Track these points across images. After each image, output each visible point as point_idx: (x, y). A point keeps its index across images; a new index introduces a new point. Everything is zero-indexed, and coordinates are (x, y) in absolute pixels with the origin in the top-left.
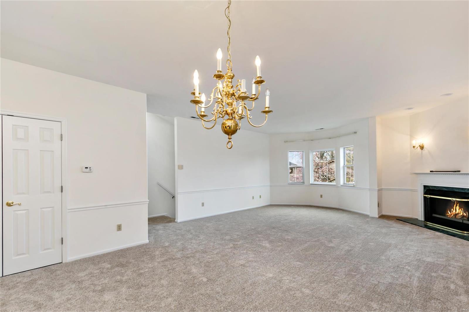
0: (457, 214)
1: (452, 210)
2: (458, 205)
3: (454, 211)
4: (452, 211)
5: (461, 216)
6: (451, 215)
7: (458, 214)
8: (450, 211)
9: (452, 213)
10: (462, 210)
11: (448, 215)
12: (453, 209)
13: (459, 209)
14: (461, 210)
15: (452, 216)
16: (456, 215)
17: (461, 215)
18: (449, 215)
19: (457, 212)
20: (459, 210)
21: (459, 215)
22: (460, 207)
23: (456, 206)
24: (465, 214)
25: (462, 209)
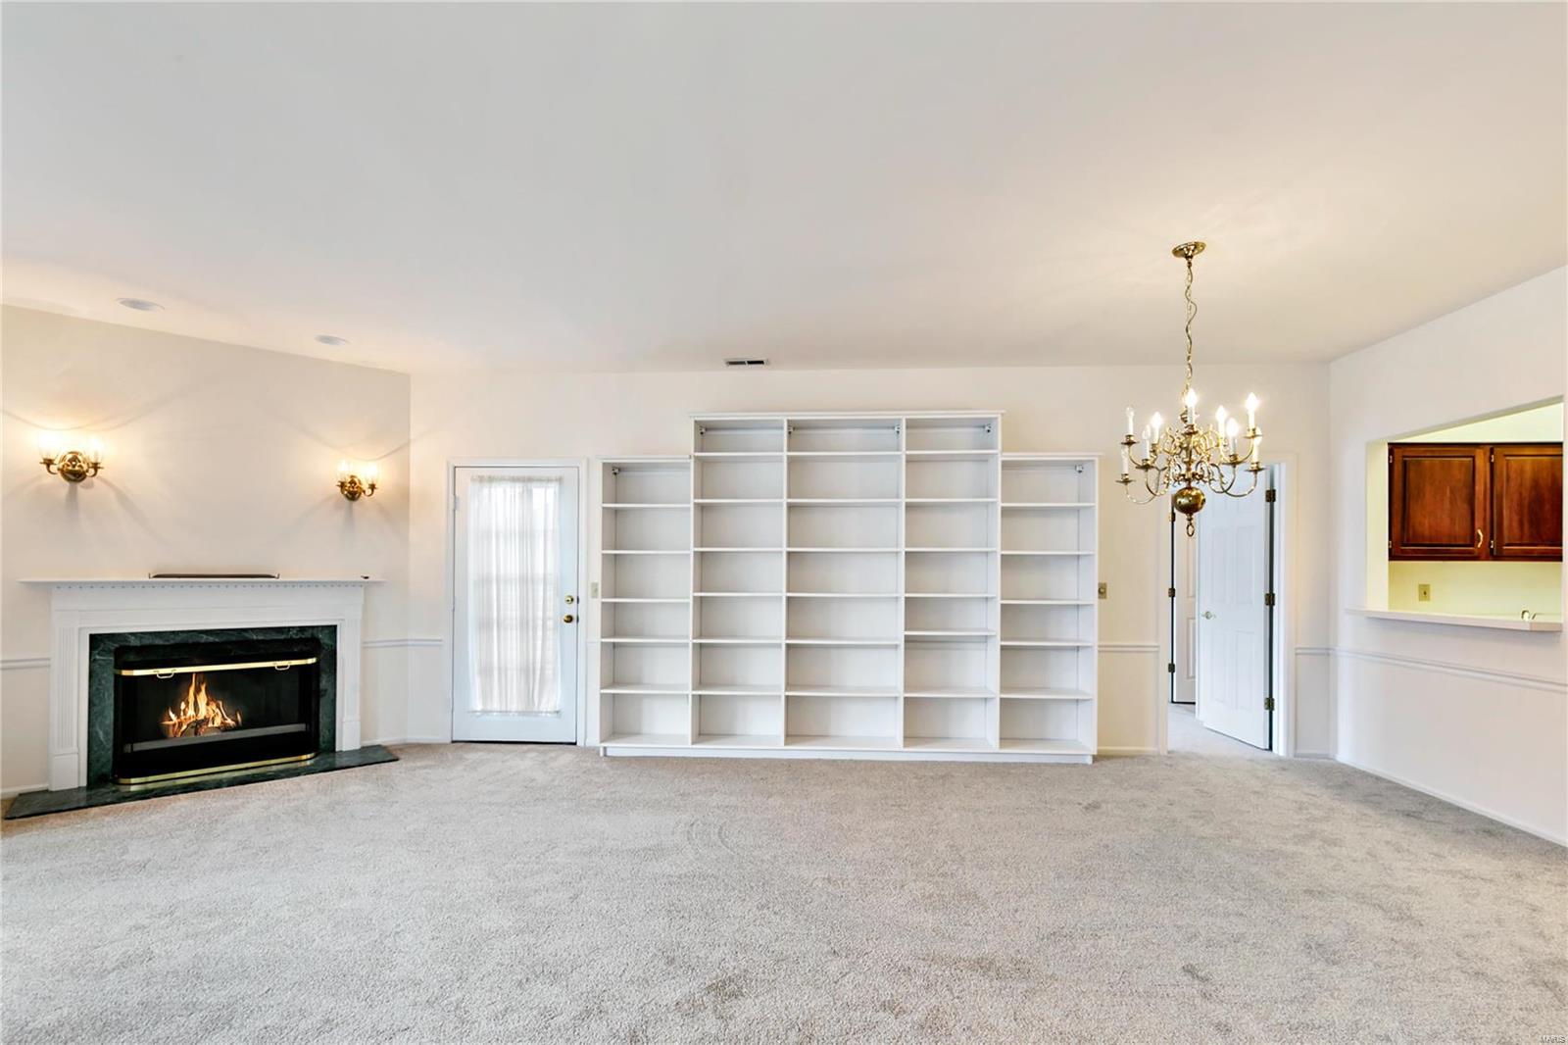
0: (203, 721)
1: (183, 706)
2: (203, 688)
3: (191, 712)
4: (184, 710)
5: (219, 728)
6: (180, 724)
7: (206, 721)
8: (177, 714)
9: (183, 718)
10: (218, 707)
11: (168, 725)
12: (187, 704)
13: (208, 704)
14: (214, 707)
15: (184, 727)
16: (198, 725)
17: (216, 725)
18: (174, 725)
19: (203, 713)
20: (209, 708)
21: (210, 725)
22: (212, 696)
23: (198, 691)
24: (229, 721)
25: (221, 703)
